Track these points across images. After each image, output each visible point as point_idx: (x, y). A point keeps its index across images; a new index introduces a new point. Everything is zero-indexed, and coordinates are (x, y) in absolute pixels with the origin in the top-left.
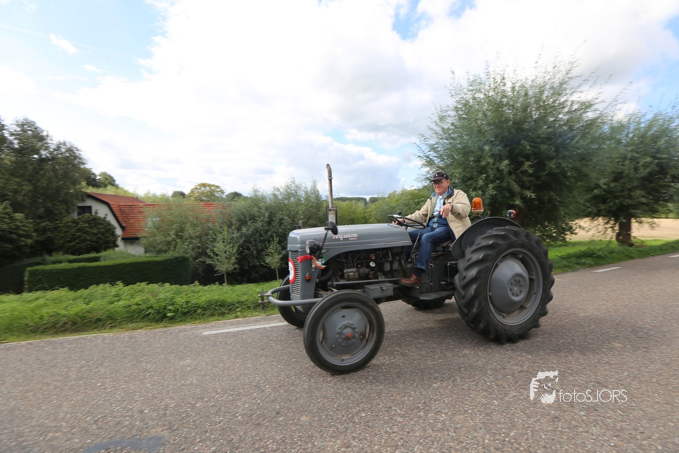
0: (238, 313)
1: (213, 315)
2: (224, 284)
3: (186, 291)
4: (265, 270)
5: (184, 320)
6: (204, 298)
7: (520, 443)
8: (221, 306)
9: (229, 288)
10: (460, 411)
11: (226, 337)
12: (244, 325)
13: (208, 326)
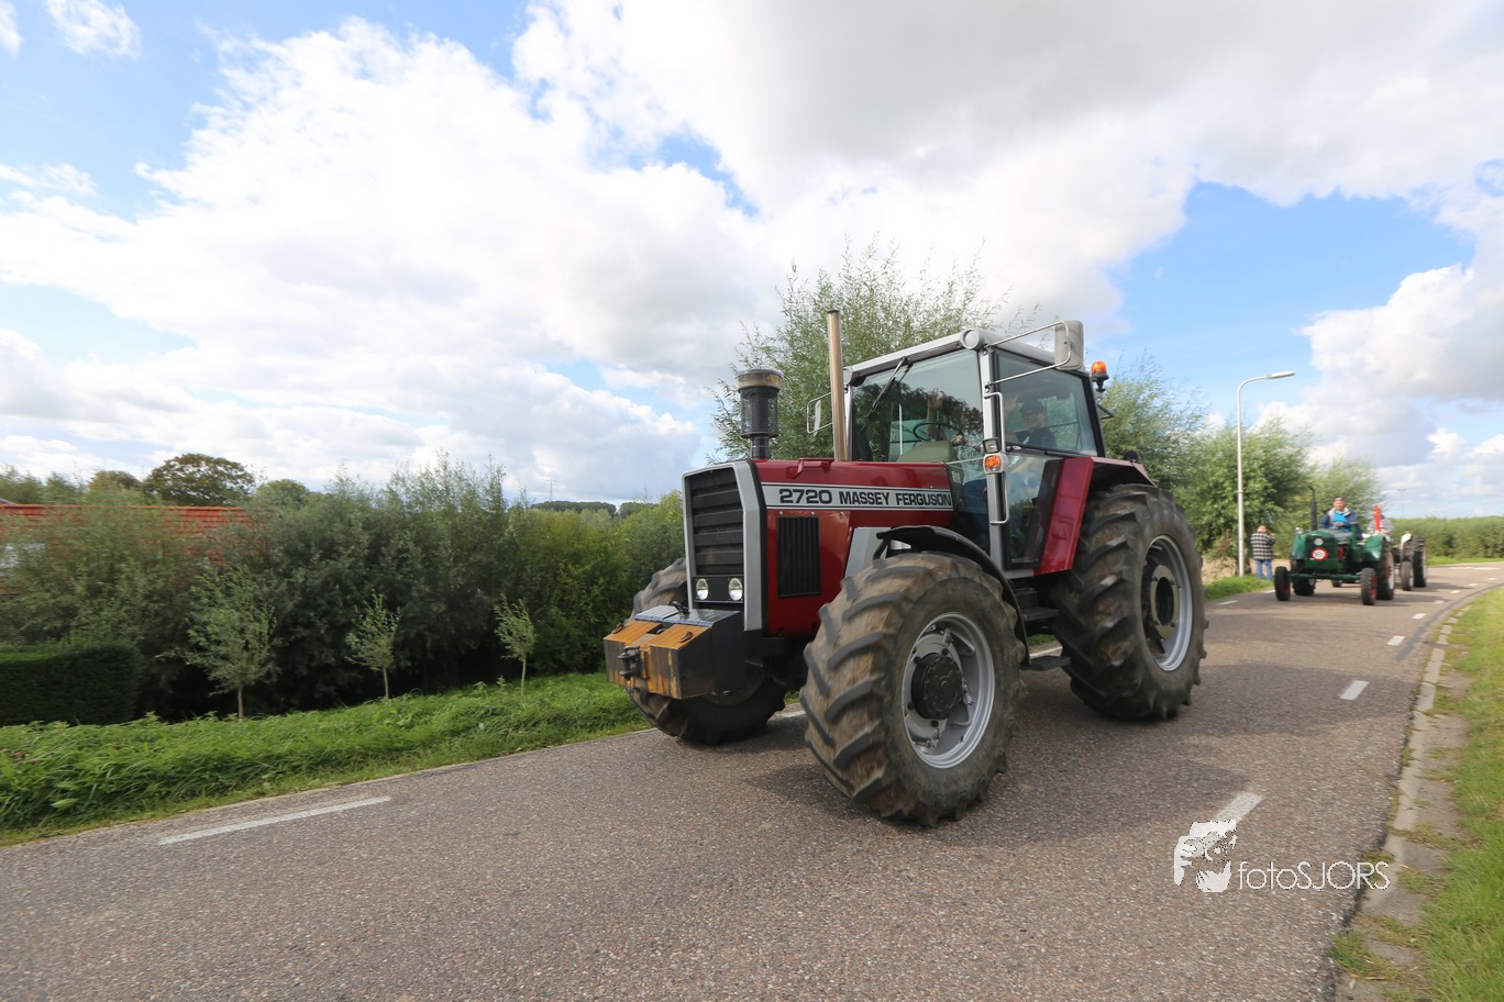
0: (265, 784)
1: (193, 794)
2: (231, 716)
3: (118, 740)
4: (352, 675)
5: (105, 815)
6: (170, 755)
7: (828, 981)
8: (217, 769)
9: (246, 726)
10: (732, 939)
11: (226, 845)
12: (278, 812)
13: (177, 822)
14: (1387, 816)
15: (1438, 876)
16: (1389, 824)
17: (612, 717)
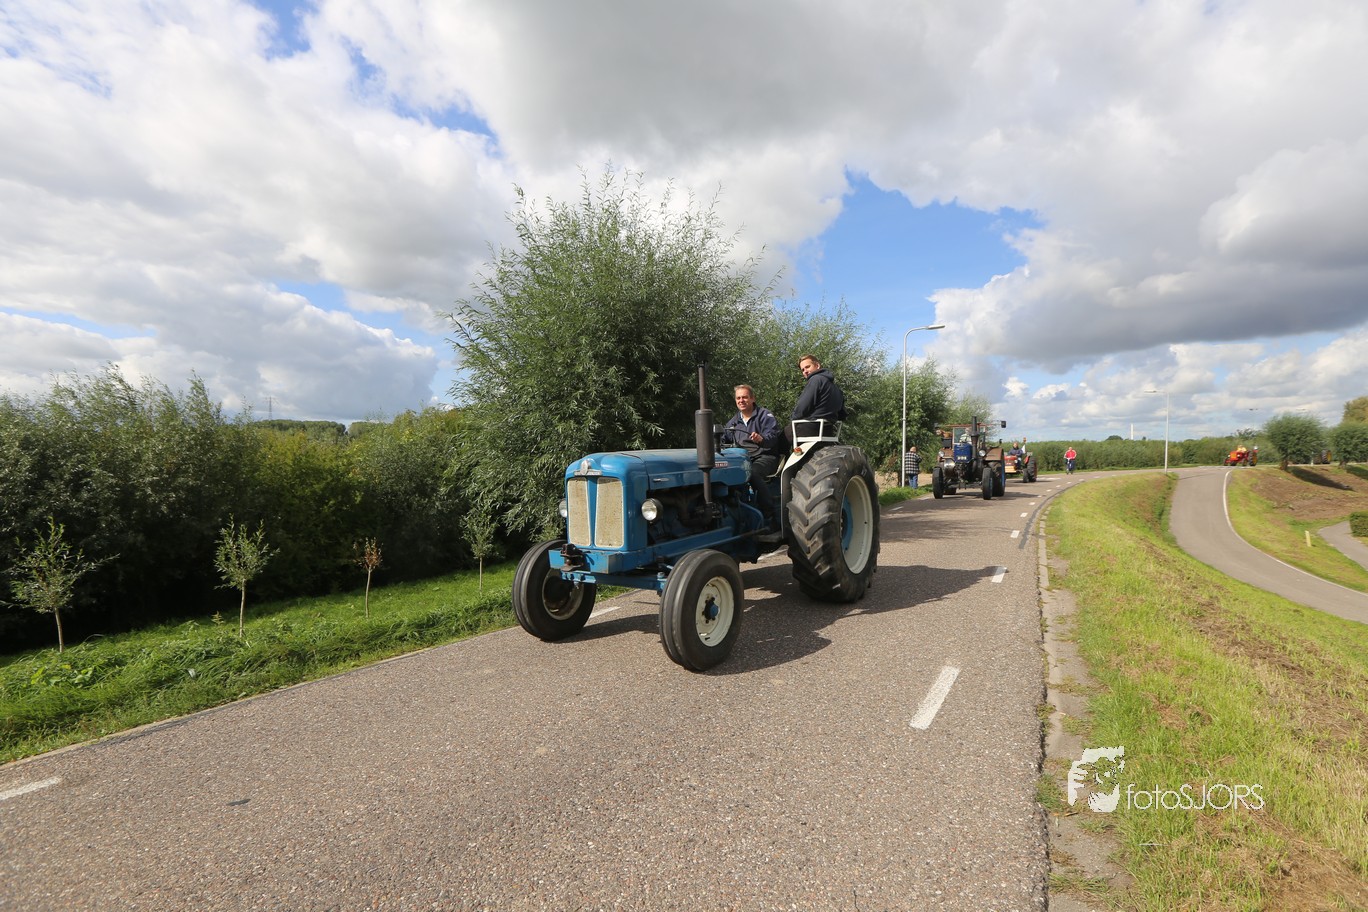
14: (1044, 675)
15: (1086, 719)
16: (1046, 680)
17: (356, 647)
